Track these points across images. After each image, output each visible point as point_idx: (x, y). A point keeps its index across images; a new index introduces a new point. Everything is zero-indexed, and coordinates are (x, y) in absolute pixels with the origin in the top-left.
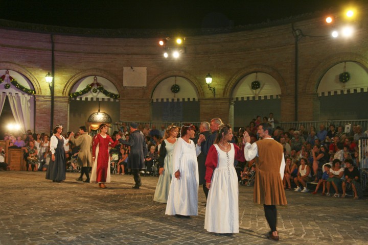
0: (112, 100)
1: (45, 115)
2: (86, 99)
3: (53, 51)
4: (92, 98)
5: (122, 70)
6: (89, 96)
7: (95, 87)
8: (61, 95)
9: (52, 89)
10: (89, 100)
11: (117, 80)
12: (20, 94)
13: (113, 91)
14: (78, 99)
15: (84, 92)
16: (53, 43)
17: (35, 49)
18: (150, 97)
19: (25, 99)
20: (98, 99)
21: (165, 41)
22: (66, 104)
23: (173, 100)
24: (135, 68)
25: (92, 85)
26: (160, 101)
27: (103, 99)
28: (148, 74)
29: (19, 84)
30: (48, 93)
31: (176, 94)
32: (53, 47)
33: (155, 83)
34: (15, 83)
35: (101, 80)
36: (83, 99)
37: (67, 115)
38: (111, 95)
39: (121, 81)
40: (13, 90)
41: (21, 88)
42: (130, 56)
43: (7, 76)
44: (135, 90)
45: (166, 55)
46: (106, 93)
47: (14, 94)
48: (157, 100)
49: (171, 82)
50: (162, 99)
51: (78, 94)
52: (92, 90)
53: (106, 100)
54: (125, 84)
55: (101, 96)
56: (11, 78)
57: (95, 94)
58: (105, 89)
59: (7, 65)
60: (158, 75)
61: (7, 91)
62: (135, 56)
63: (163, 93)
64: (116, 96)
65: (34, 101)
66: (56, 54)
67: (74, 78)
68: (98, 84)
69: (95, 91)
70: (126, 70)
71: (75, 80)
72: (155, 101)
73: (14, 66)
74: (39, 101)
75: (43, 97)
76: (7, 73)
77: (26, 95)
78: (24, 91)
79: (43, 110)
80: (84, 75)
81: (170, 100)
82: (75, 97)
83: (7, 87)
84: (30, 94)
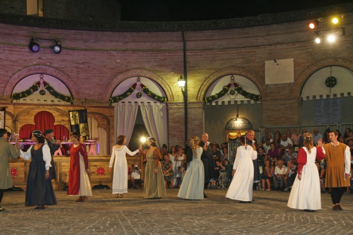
0: (252, 102)
1: (178, 124)
2: (223, 102)
3: (185, 50)
4: (229, 102)
5: (264, 65)
6: (226, 99)
7: (233, 88)
8: (194, 100)
9: (185, 93)
10: (226, 103)
11: (258, 77)
12: (152, 103)
13: (254, 91)
14: (214, 104)
15: (220, 95)
16: (184, 41)
17: (165, 51)
18: (298, 95)
19: (157, 107)
20: (236, 102)
21: (316, 23)
22: (201, 110)
23: (328, 96)
24: (279, 61)
25: (229, 86)
26: (311, 98)
27: (242, 101)
28: (295, 66)
29: (151, 92)
30: (181, 99)
31: (333, 89)
32: (185, 46)
33: (305, 77)
34: (146, 91)
35: (238, 79)
36: (220, 103)
37: (202, 123)
38: (252, 96)
39: (263, 78)
40: (144, 99)
41: (153, 96)
42: (273, 47)
43: (138, 83)
44: (280, 87)
45: (318, 41)
46: (245, 94)
47: (146, 104)
48: (308, 97)
49: (326, 73)
50: (314, 97)
51: (213, 98)
52: (229, 92)
53: (246, 102)
54: (268, 81)
55: (240, 98)
56: (142, 86)
57: (232, 97)
58: (244, 89)
59: (138, 72)
60: (308, 67)
61: (139, 100)
62: (279, 47)
63: (316, 88)
64: (257, 96)
65: (167, 109)
66: (188, 54)
67: (208, 79)
68: (236, 85)
69: (232, 93)
70: (268, 64)
71: (210, 82)
72: (305, 99)
73: (145, 72)
74: (171, 108)
75: (176, 104)
76: (139, 80)
77: (158, 104)
78: (156, 99)
79: (177, 119)
80: (220, 75)
81: (325, 97)
82: (210, 102)
83: (139, 96)
84: (162, 102)
